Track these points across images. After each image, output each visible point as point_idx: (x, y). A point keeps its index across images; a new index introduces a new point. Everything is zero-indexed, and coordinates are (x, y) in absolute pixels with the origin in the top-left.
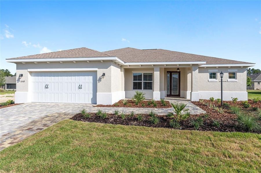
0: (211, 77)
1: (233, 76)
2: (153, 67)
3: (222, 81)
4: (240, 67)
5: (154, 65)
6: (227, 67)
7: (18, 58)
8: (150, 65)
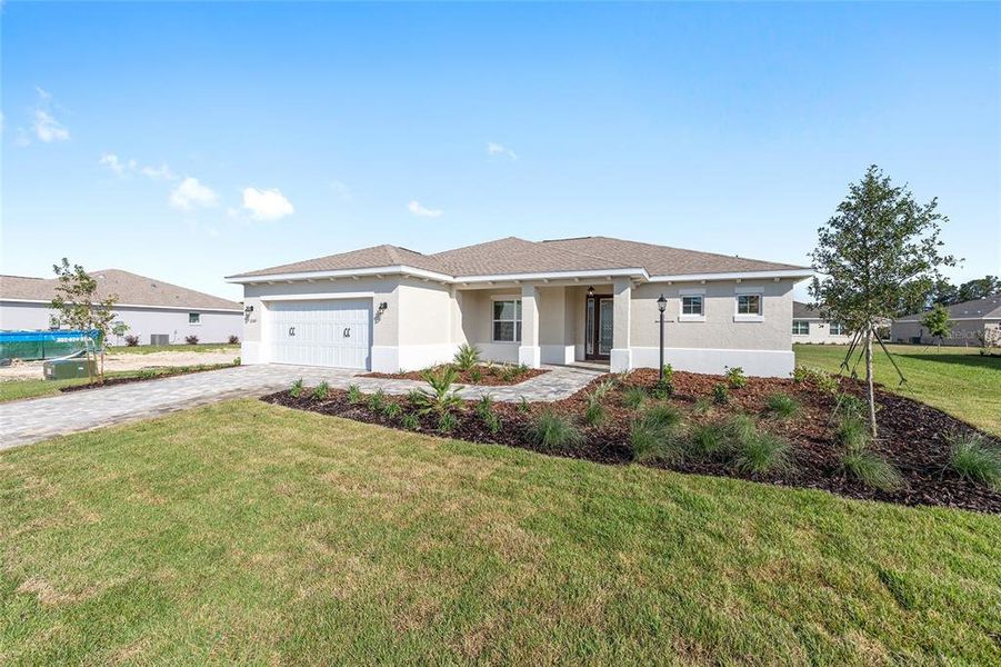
0: (686, 310)
1: (750, 304)
2: (518, 285)
3: (662, 322)
4: (771, 280)
5: (521, 281)
6: (734, 281)
7: (245, 276)
8: (512, 281)
